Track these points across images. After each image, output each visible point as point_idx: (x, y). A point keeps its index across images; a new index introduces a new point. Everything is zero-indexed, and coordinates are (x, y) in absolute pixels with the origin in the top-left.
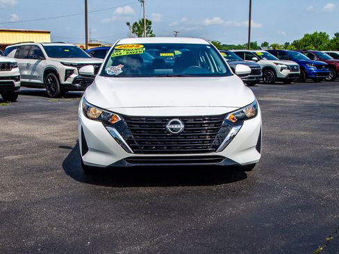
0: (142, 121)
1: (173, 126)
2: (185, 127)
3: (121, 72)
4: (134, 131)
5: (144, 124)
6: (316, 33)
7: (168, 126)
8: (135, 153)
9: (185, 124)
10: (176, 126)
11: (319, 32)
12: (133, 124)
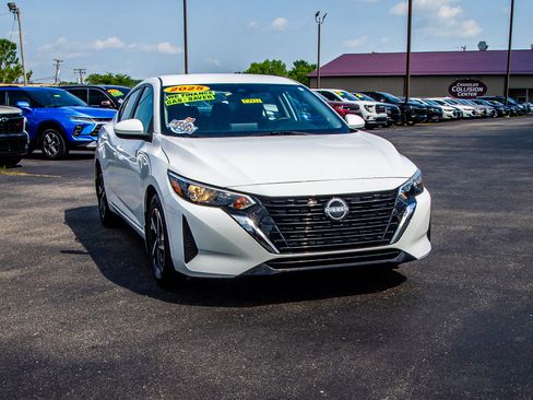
0: (291, 203)
1: (334, 210)
2: (350, 209)
3: (195, 129)
4: (278, 220)
5: (292, 208)
6: (267, 62)
7: (328, 210)
8: (282, 252)
9: (350, 205)
10: (338, 209)
11: (271, 60)
12: (278, 208)
